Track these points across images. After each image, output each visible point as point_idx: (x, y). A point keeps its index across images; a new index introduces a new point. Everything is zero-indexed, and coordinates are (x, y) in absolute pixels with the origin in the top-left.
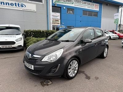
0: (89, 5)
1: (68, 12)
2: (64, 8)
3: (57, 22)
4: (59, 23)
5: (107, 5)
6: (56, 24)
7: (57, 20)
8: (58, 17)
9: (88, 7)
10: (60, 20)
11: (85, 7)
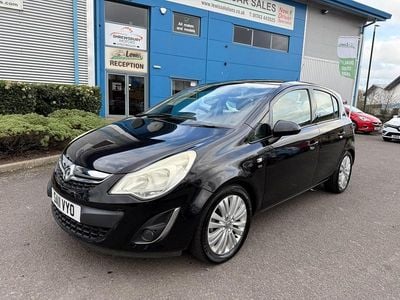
0: (258, 8)
1: (176, 25)
2: (163, 10)
3: (136, 61)
4: (142, 66)
5: (323, 12)
6: (129, 69)
7: (134, 52)
8: (137, 43)
9: (254, 15)
10: (145, 55)
11: (243, 13)
